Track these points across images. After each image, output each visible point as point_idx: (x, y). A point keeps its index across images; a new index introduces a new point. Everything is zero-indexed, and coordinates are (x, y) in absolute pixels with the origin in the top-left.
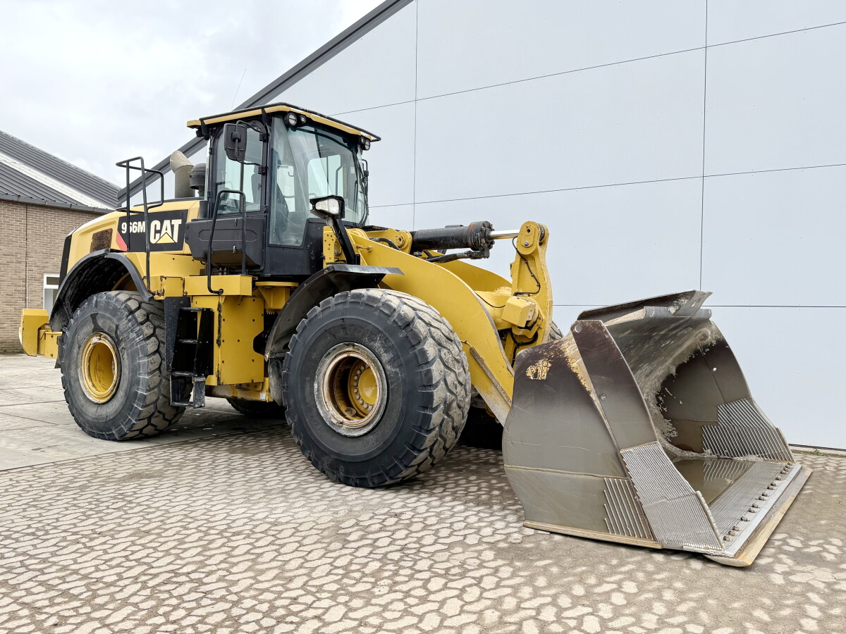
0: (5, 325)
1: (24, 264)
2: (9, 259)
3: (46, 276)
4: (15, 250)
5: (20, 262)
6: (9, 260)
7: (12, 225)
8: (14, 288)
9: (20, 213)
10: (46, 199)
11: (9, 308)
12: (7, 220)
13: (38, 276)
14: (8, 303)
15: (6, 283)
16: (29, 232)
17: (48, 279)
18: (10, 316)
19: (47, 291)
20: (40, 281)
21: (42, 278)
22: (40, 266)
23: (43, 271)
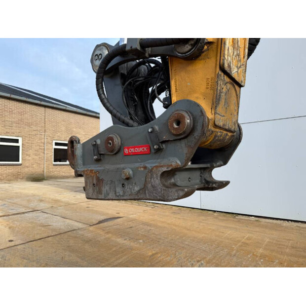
0: (34, 166)
2: (36, 132)
3: (54, 142)
4: (39, 128)
5: (41, 135)
8: (38, 147)
11: (36, 157)
12: (35, 113)
13: (51, 142)
14: (36, 155)
15: (34, 145)
19: (55, 149)
20: (51, 144)
21: (52, 142)
22: (51, 137)
23: (53, 139)
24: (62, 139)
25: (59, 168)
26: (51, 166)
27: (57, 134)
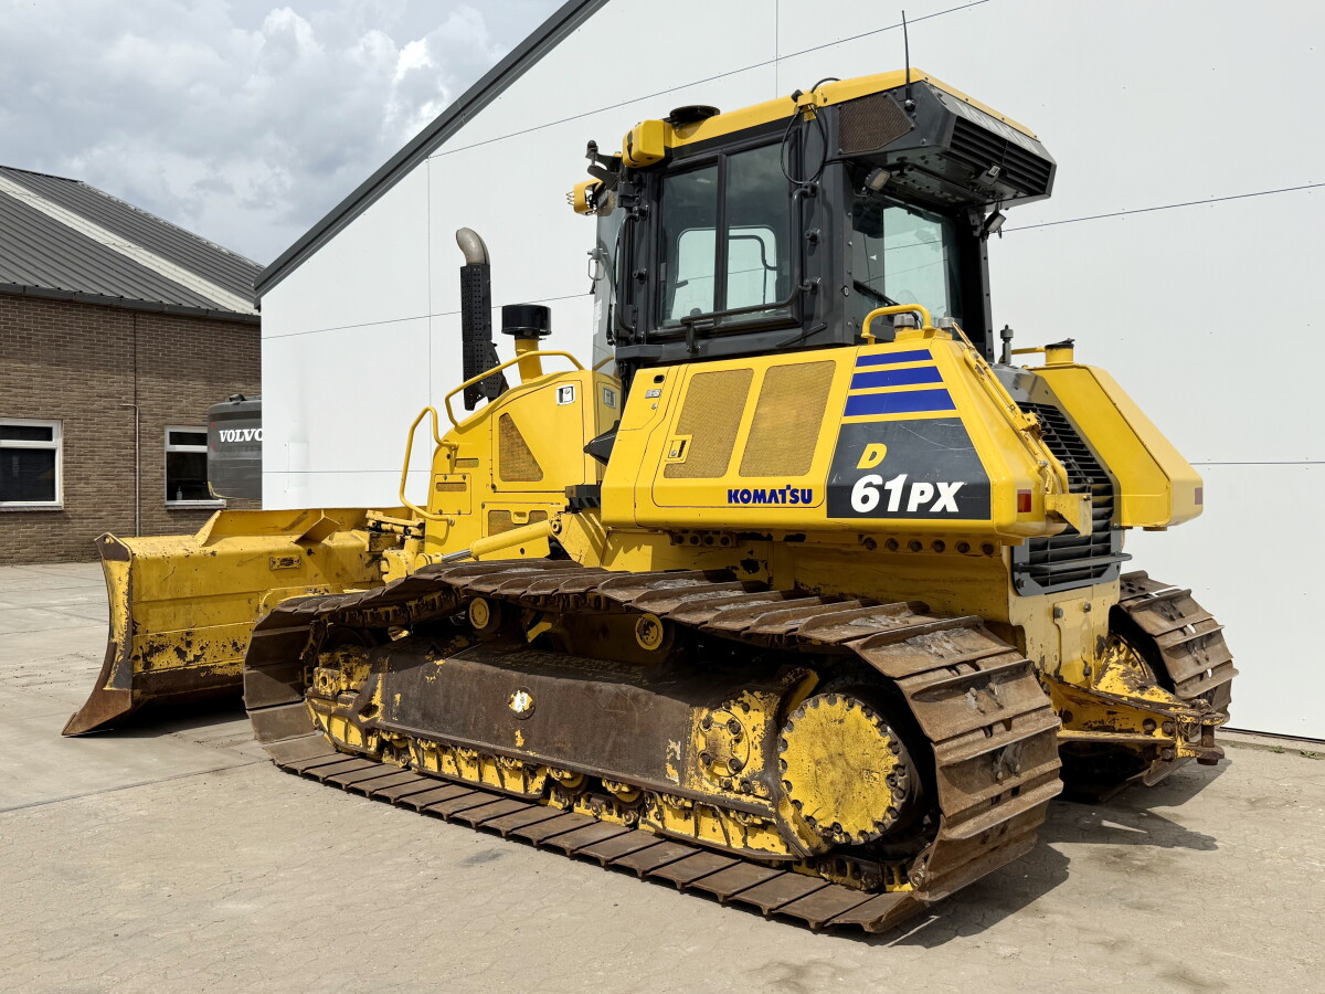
1: (131, 412)
2: (103, 403)
3: (168, 430)
4: (116, 388)
6: (106, 404)
7: (111, 346)
8: (114, 451)
9: (126, 323)
11: (109, 485)
13: (156, 431)
14: (106, 476)
15: (102, 443)
16: (140, 357)
17: (171, 433)
18: (111, 499)
19: (168, 453)
20: (157, 437)
21: (163, 434)
22: (157, 415)
23: (161, 421)
24: (196, 421)
25: (185, 521)
26: (160, 515)
27: (179, 405)
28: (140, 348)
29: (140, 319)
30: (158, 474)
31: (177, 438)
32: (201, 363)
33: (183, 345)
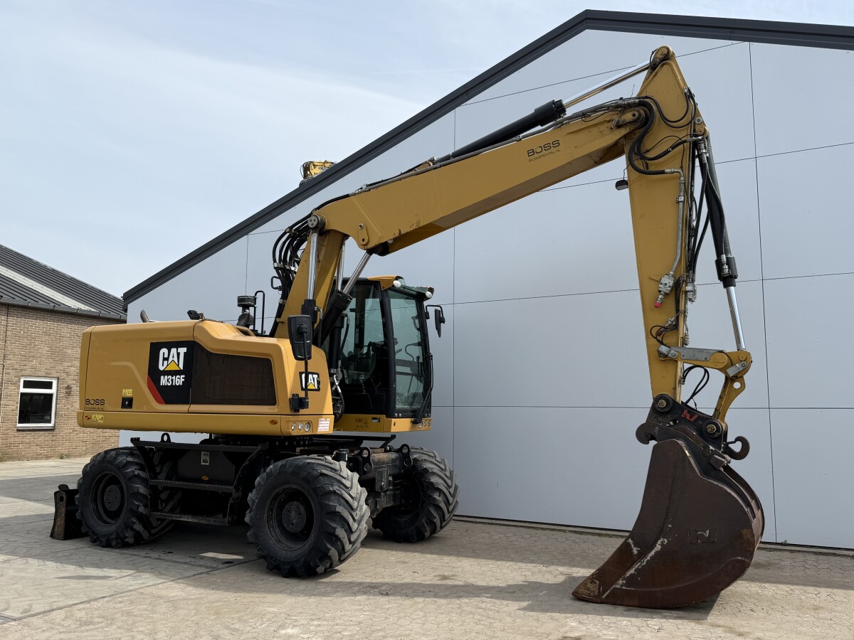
3: (23, 379)
10: (29, 300)
13: (15, 379)
16: (9, 333)
17: (25, 381)
19: (23, 394)
20: (17, 384)
21: (19, 381)
22: (17, 369)
23: (20, 374)
24: (40, 373)
25: (29, 437)
26: (13, 433)
27: (31, 364)
28: (9, 328)
29: (11, 310)
30: (14, 406)
31: (28, 384)
32: (47, 338)
33: (37, 327)
